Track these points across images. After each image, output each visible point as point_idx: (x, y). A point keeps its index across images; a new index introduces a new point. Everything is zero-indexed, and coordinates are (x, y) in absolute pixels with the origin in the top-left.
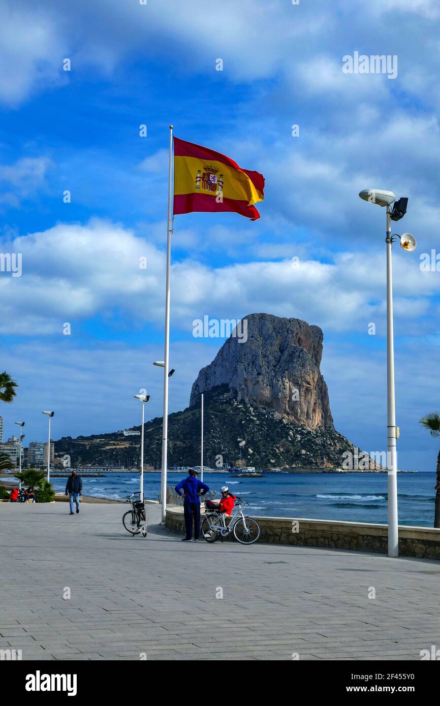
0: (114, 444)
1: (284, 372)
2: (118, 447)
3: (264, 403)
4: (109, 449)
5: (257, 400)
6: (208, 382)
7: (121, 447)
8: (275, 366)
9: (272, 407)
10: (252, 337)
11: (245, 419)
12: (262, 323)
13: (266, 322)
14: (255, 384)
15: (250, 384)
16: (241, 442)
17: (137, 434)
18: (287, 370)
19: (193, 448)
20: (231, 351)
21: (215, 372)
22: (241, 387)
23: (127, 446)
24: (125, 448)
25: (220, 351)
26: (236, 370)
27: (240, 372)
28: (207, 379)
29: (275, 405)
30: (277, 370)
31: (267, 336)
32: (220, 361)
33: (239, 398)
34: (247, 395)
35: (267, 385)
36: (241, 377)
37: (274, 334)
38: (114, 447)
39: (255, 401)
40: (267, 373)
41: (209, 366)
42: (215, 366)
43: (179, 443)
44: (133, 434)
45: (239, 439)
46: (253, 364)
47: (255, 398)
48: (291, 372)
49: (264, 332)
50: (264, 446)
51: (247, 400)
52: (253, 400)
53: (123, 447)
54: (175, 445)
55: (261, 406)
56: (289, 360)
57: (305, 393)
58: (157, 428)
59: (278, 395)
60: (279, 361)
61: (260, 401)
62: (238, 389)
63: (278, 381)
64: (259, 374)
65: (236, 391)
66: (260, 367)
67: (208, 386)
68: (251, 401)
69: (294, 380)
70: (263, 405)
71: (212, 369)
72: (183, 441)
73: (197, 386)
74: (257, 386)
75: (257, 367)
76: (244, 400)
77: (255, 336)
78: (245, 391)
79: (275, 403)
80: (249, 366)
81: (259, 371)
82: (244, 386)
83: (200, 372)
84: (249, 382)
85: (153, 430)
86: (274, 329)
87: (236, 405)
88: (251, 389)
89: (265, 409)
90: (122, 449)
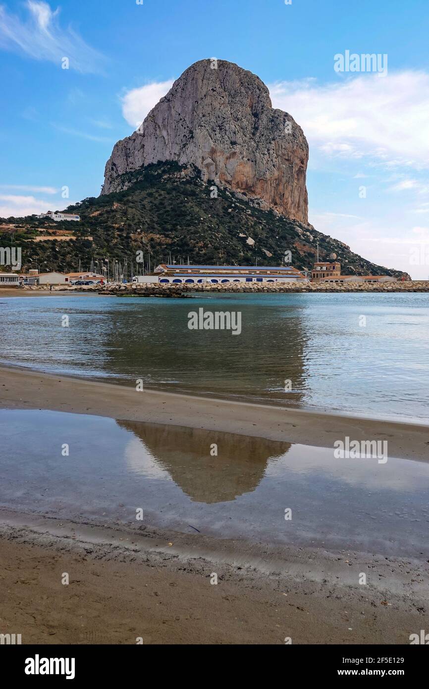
0: (50, 234)
1: (270, 143)
2: (59, 238)
3: (244, 187)
4: (45, 241)
5: (233, 182)
6: (130, 160)
7: (63, 238)
8: (254, 134)
9: (254, 192)
10: (212, 89)
11: (230, 207)
12: (225, 72)
13: (231, 72)
14: (227, 158)
15: (220, 159)
16: (247, 238)
17: (75, 220)
18: (274, 139)
19: (188, 245)
20: (173, 112)
21: (144, 145)
22: (205, 162)
23: (74, 238)
24: (71, 240)
25: (149, 116)
26: (192, 137)
27: (201, 140)
28: (127, 156)
29: (258, 190)
30: (257, 139)
31: (233, 92)
32: (151, 130)
33: (205, 178)
34: (217, 174)
35: (248, 160)
36: (204, 147)
37: (243, 90)
38: (51, 238)
39: (228, 182)
40: (245, 142)
41: (130, 138)
42: (144, 136)
43: (158, 236)
44: (69, 219)
45: (241, 235)
46: (221, 129)
47: (229, 179)
48: (280, 142)
49: (229, 85)
50: (278, 246)
51: (217, 181)
52: (226, 181)
53: (68, 239)
54: (152, 239)
55: (239, 190)
56: (272, 127)
57: (298, 175)
58: (107, 212)
59: (264, 174)
60: (256, 129)
61: (238, 183)
62: (199, 164)
63: (264, 154)
64: (233, 143)
65: (196, 167)
66: (235, 133)
67: (131, 166)
68: (223, 182)
69: (284, 155)
70: (241, 189)
71: (138, 141)
72: (164, 234)
73: (114, 165)
74: (231, 160)
75: (227, 133)
76: (213, 181)
77: (218, 90)
78: (213, 168)
79: (259, 186)
80: (215, 131)
81: (233, 140)
82: (209, 160)
83: (117, 145)
84: (218, 154)
85: (100, 214)
86: (242, 83)
87: (206, 187)
88: (222, 164)
89: (246, 195)
90: (65, 242)
